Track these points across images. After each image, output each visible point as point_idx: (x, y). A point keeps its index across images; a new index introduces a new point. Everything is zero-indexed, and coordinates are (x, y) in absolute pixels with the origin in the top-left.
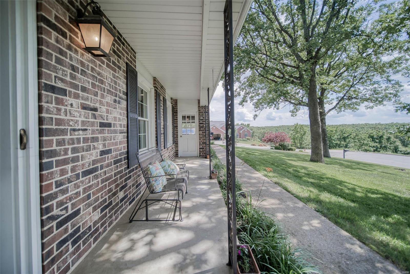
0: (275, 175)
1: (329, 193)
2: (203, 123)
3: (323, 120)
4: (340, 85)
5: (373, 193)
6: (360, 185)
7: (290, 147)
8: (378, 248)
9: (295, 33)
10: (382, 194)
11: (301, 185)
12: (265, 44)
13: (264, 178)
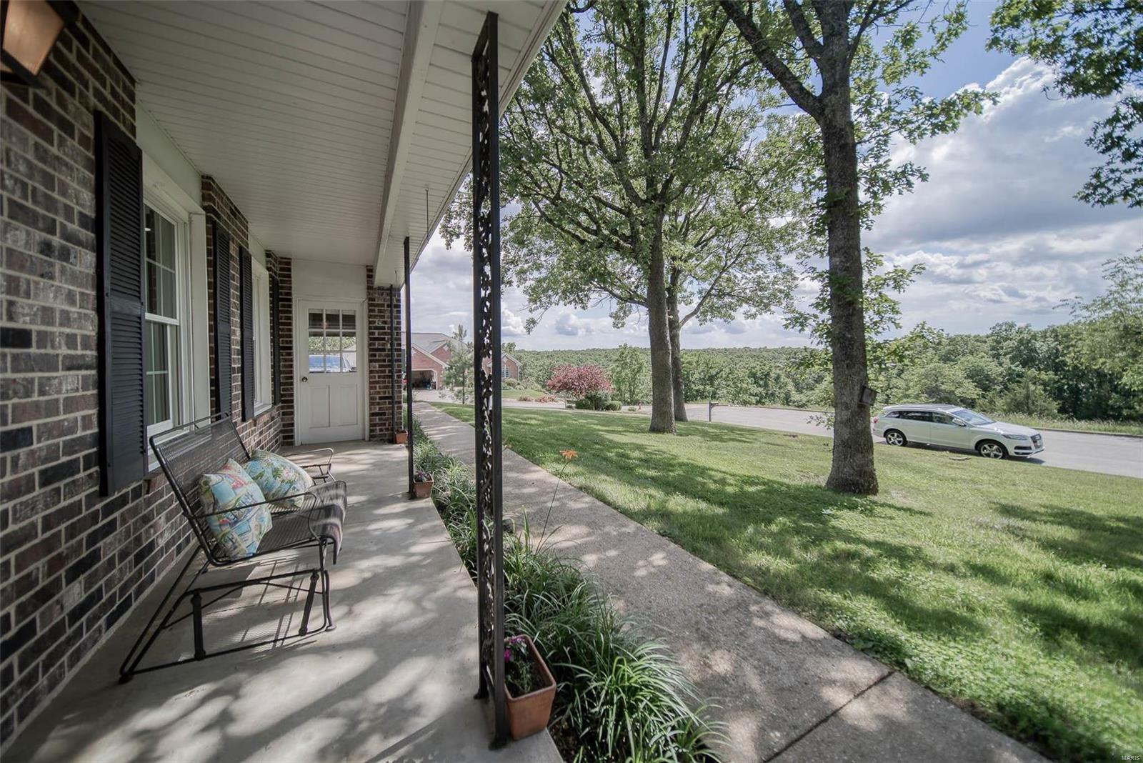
0: (580, 469)
1: (682, 494)
2: (384, 339)
3: (674, 338)
4: (704, 264)
5: (752, 484)
6: (732, 471)
7: (610, 402)
8: (755, 580)
9: (622, 129)
10: (764, 484)
11: (632, 485)
12: (558, 140)
13: (555, 480)
